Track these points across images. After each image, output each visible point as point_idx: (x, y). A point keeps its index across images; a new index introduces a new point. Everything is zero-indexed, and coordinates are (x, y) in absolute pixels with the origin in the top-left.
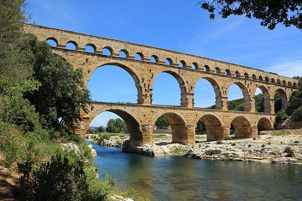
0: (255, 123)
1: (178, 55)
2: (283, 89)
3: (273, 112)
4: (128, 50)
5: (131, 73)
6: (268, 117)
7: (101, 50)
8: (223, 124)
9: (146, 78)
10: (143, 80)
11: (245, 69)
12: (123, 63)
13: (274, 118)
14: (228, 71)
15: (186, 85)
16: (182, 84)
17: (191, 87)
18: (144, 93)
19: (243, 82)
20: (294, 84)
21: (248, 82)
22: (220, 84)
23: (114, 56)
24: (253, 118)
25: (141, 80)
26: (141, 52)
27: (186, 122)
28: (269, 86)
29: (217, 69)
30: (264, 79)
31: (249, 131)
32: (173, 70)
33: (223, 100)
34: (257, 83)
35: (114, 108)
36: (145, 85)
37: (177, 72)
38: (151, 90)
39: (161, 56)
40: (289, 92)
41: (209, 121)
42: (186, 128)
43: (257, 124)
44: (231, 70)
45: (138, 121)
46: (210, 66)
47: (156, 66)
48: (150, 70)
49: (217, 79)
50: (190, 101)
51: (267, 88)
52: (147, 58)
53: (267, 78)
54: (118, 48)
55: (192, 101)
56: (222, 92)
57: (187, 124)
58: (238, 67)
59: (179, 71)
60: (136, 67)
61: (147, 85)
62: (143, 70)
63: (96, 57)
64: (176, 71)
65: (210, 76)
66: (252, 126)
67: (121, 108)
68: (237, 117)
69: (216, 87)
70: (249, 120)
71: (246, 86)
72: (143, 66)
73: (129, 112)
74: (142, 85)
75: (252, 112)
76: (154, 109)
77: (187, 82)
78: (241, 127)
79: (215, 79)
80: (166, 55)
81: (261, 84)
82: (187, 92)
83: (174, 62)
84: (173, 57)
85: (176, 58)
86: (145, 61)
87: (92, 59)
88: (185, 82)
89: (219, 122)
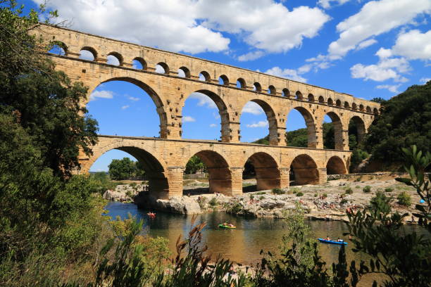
0: (323, 163)
1: (217, 67)
2: (360, 115)
3: (346, 148)
4: (145, 58)
5: (151, 92)
6: (339, 154)
7: (105, 58)
8: (280, 166)
9: (173, 101)
10: (168, 103)
11: (309, 88)
12: (138, 77)
13: (348, 156)
14: (285, 91)
15: (229, 110)
16: (223, 108)
17: (236, 114)
18: (170, 121)
19: (306, 106)
20: (375, 109)
21: (314, 106)
22: (276, 110)
23: (125, 66)
24: (320, 157)
25: (164, 102)
26: (164, 61)
27: (229, 163)
28: (342, 111)
29: (271, 87)
30: (334, 102)
31: (315, 174)
32: (210, 88)
33: (279, 131)
34: (326, 108)
35: (127, 143)
36: (171, 110)
37: (216, 92)
38: (180, 117)
39: (194, 68)
40: (368, 120)
41: (260, 161)
42: (229, 172)
43: (326, 164)
44: (289, 90)
45: (162, 162)
46: (261, 83)
47: (186, 82)
48: (179, 89)
49: (273, 102)
50: (235, 135)
51: (339, 115)
52: (174, 71)
53: (338, 102)
54: (131, 55)
55: (236, 133)
56: (278, 121)
57: (231, 166)
58: (300, 85)
59: (219, 90)
60: (158, 84)
61: (174, 110)
62: (168, 88)
63: (97, 67)
64: (214, 89)
65: (261, 97)
66: (318, 167)
67: (136, 144)
68: (299, 156)
69: (270, 113)
70: (315, 160)
71: (311, 112)
72: (168, 83)
73: (149, 150)
74: (167, 110)
75: (318, 147)
76: (184, 145)
77: (230, 106)
78: (304, 170)
79: (268, 102)
80: (200, 67)
81: (331, 109)
82: (231, 120)
83: (212, 77)
84: (211, 71)
85: (215, 71)
86: (171, 74)
87: (91, 71)
88: (227, 106)
89: (275, 163)
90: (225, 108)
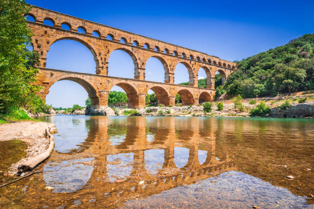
0: (197, 95)
1: (132, 36)
2: (223, 70)
3: (213, 87)
4: (86, 27)
5: (90, 48)
6: (208, 91)
7: (59, 25)
8: (169, 95)
9: (103, 53)
10: (100, 54)
11: (190, 51)
12: (81, 38)
13: (214, 93)
14: (176, 52)
15: (138, 61)
16: (135, 60)
17: (143, 63)
18: (101, 65)
19: (188, 62)
20: (233, 67)
21: (193, 62)
22: (168, 63)
23: (72, 31)
25: (98, 54)
26: (98, 30)
27: (137, 90)
28: (211, 66)
29: (166, 50)
30: (207, 61)
31: (192, 102)
32: (127, 47)
33: (170, 75)
34: (200, 64)
35: (73, 76)
36: (101, 59)
37: (131, 50)
38: (107, 63)
39: (117, 35)
40: (228, 73)
41: (159, 92)
42: (138, 96)
43: (199, 96)
44: (178, 52)
45: (95, 88)
46: (159, 47)
47: (111, 43)
48: (107, 47)
49: (166, 58)
50: (141, 75)
51: (209, 68)
52: (104, 36)
53: (209, 61)
54: (76, 25)
55: (142, 74)
56: (170, 70)
57: (138, 93)
58: (185, 50)
59: (132, 49)
60: (94, 43)
61: (103, 59)
62: (100, 46)
63: (54, 30)
64: (130, 48)
65: (159, 55)
66: (194, 97)
67: (79, 76)
69: (165, 65)
70: (192, 93)
71: (191, 66)
72: (100, 43)
73: (87, 80)
74: (99, 58)
75: (195, 86)
76: (109, 79)
77: (139, 59)
78: (186, 99)
79: (164, 58)
80: (121, 34)
81: (204, 65)
82: (140, 67)
83: (128, 41)
84: (127, 37)
85: (130, 38)
86: (102, 38)
87: (51, 32)
88: (138, 59)
89: (167, 93)
90: (136, 60)
